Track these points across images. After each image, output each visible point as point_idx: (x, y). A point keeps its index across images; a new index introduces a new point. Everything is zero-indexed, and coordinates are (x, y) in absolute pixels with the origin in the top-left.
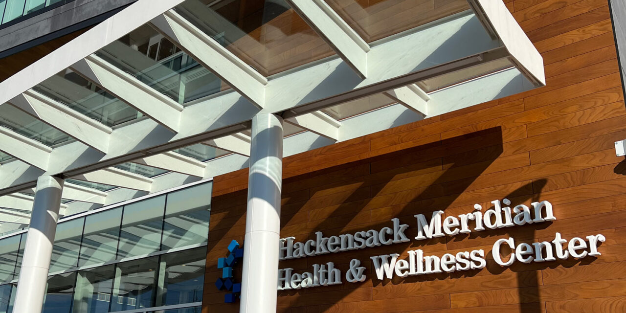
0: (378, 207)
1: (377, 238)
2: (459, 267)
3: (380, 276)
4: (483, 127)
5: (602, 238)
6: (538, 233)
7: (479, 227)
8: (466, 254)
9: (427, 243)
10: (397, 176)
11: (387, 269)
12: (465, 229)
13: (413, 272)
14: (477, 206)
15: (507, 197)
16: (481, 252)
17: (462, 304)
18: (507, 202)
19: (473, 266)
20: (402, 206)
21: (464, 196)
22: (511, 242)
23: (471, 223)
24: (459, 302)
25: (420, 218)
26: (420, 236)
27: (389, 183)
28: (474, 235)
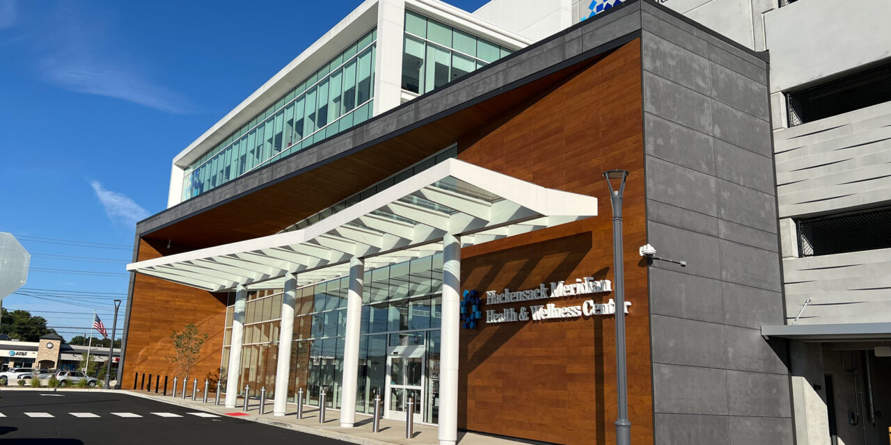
0: (536, 275)
1: (533, 295)
2: (569, 315)
3: (534, 318)
4: (584, 231)
5: (629, 304)
6: (604, 297)
7: (578, 293)
8: (573, 308)
9: (555, 300)
10: (545, 257)
11: (538, 314)
12: (572, 293)
13: (549, 317)
14: (578, 280)
15: (592, 276)
16: (579, 307)
17: (571, 337)
18: (592, 278)
19: (574, 315)
20: (547, 276)
21: (574, 272)
22: (591, 302)
23: (575, 289)
24: (570, 335)
25: (553, 284)
26: (552, 296)
27: (541, 261)
28: (578, 296)
